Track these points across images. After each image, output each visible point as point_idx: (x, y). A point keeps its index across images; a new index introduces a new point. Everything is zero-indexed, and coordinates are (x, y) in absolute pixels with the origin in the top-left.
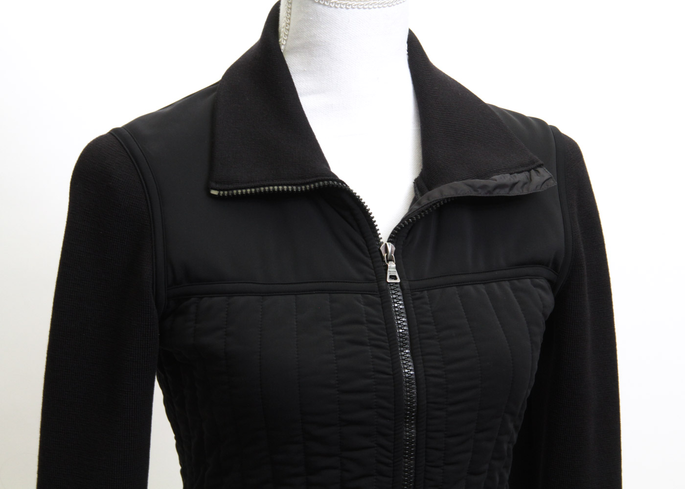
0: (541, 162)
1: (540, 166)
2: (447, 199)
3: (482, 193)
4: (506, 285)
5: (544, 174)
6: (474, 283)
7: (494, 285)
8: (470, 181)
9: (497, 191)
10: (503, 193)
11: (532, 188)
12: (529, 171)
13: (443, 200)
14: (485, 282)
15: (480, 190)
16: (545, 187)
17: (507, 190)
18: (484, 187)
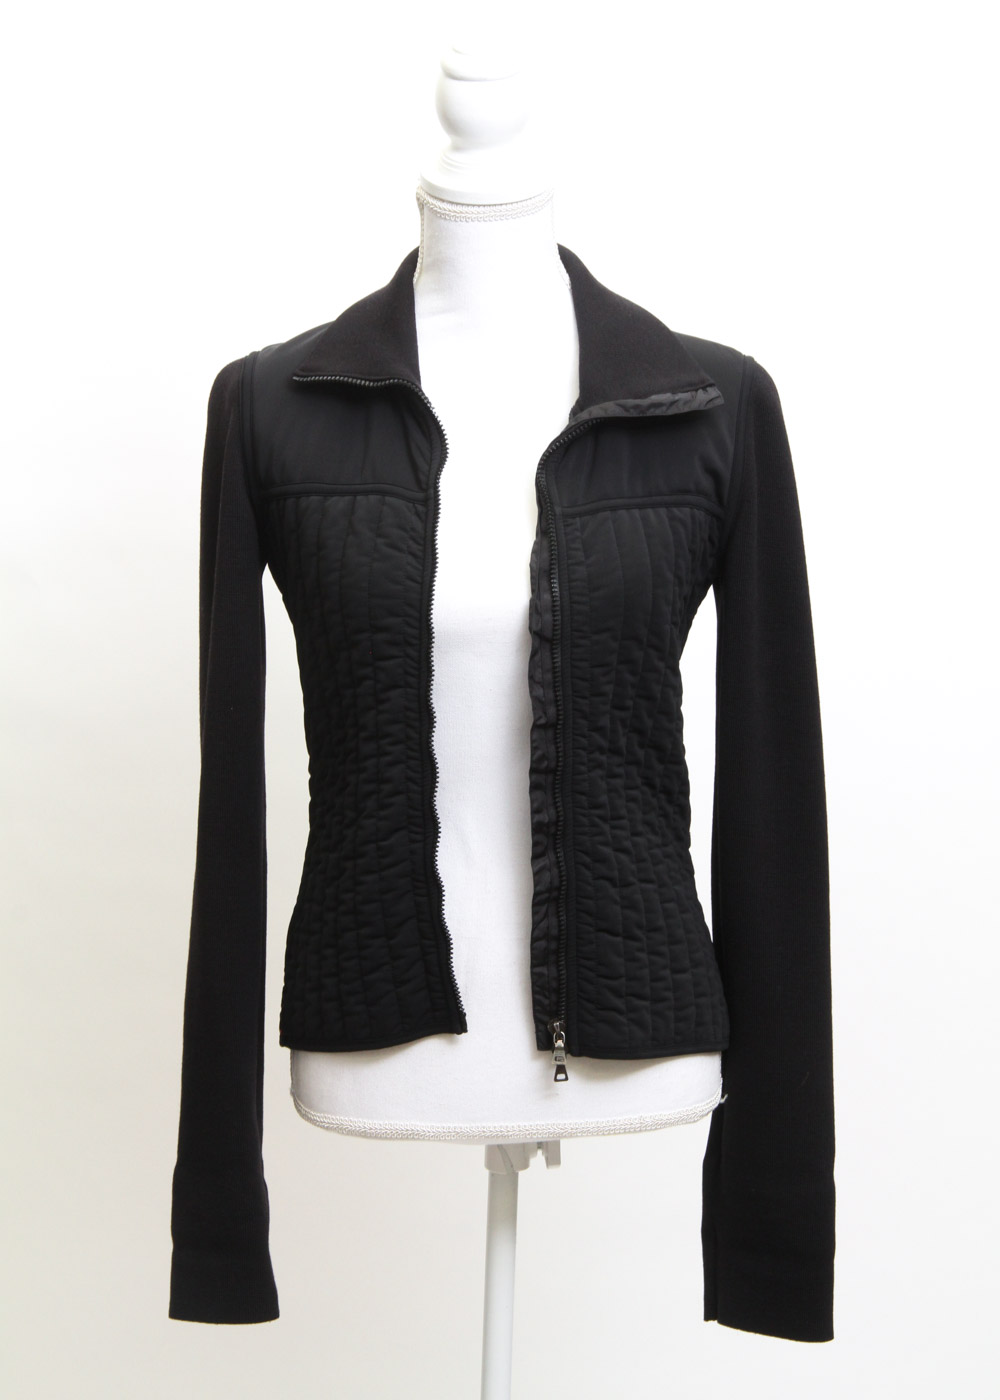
0: (712, 381)
1: (711, 385)
2: (596, 419)
3: (634, 414)
4: (663, 511)
5: (713, 392)
6: (628, 507)
7: (650, 512)
8: (622, 402)
9: (652, 410)
10: (658, 412)
11: (694, 406)
12: (697, 390)
13: (592, 420)
14: (641, 507)
15: (632, 410)
16: (710, 406)
17: (664, 408)
18: (636, 407)
